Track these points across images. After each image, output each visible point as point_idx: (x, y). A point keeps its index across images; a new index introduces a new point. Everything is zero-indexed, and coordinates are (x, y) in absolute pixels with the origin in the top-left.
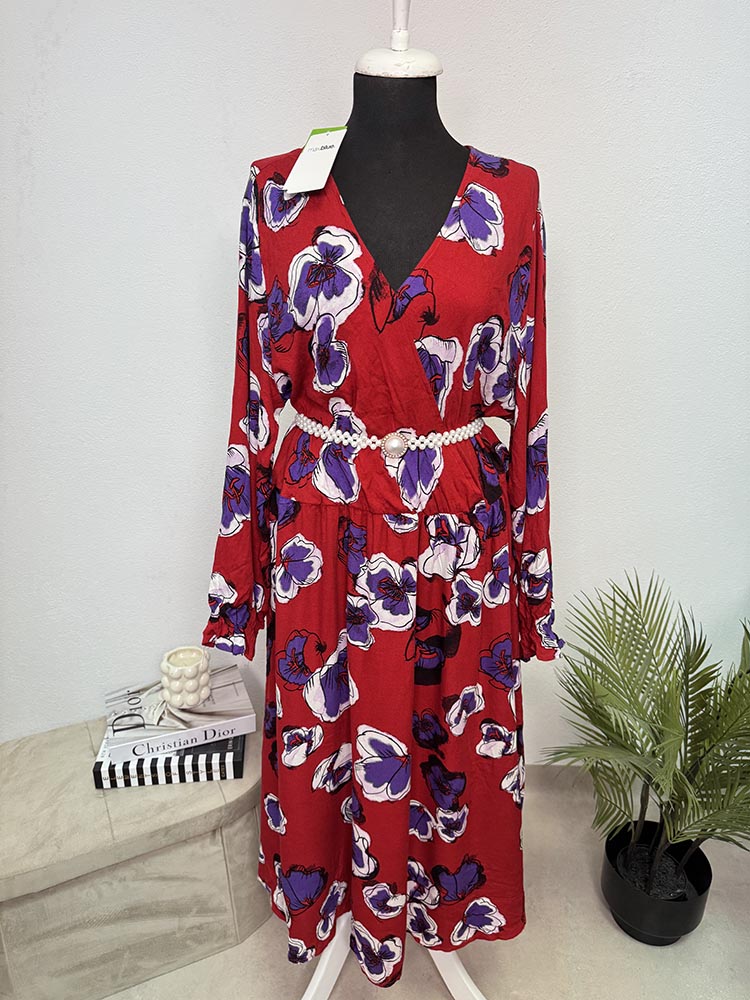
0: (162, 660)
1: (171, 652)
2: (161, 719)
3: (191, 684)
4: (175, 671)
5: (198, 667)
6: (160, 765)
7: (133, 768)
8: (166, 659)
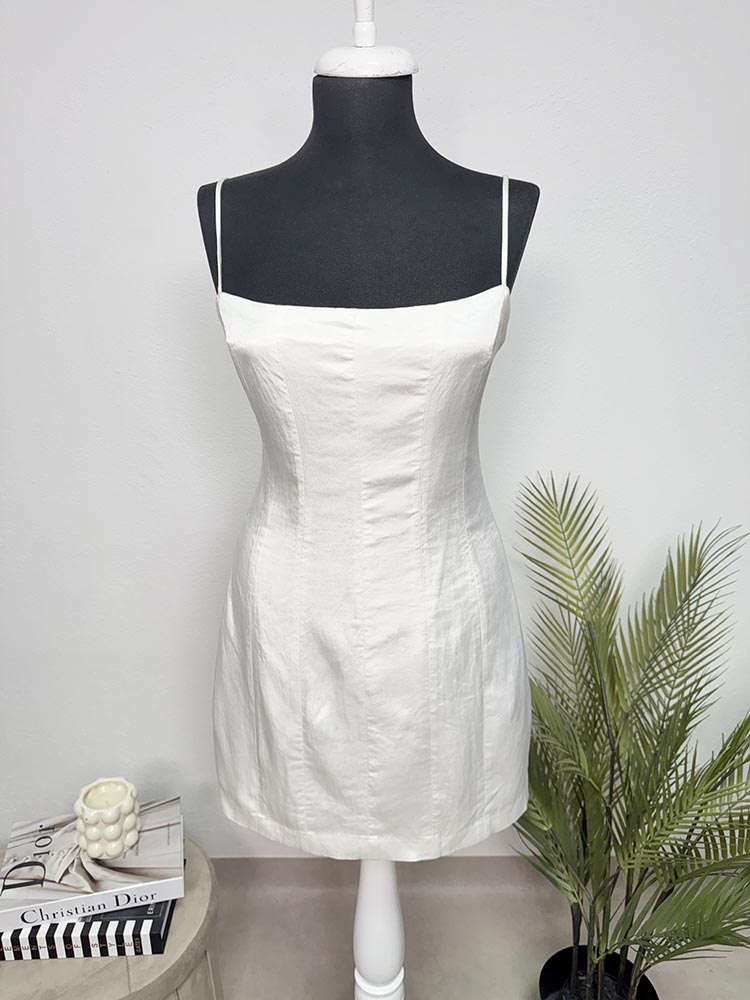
0: (78, 798)
1: (90, 786)
2: (67, 872)
3: (112, 830)
4: (91, 814)
5: (119, 809)
6: (59, 935)
7: (24, 937)
8: (81, 797)
